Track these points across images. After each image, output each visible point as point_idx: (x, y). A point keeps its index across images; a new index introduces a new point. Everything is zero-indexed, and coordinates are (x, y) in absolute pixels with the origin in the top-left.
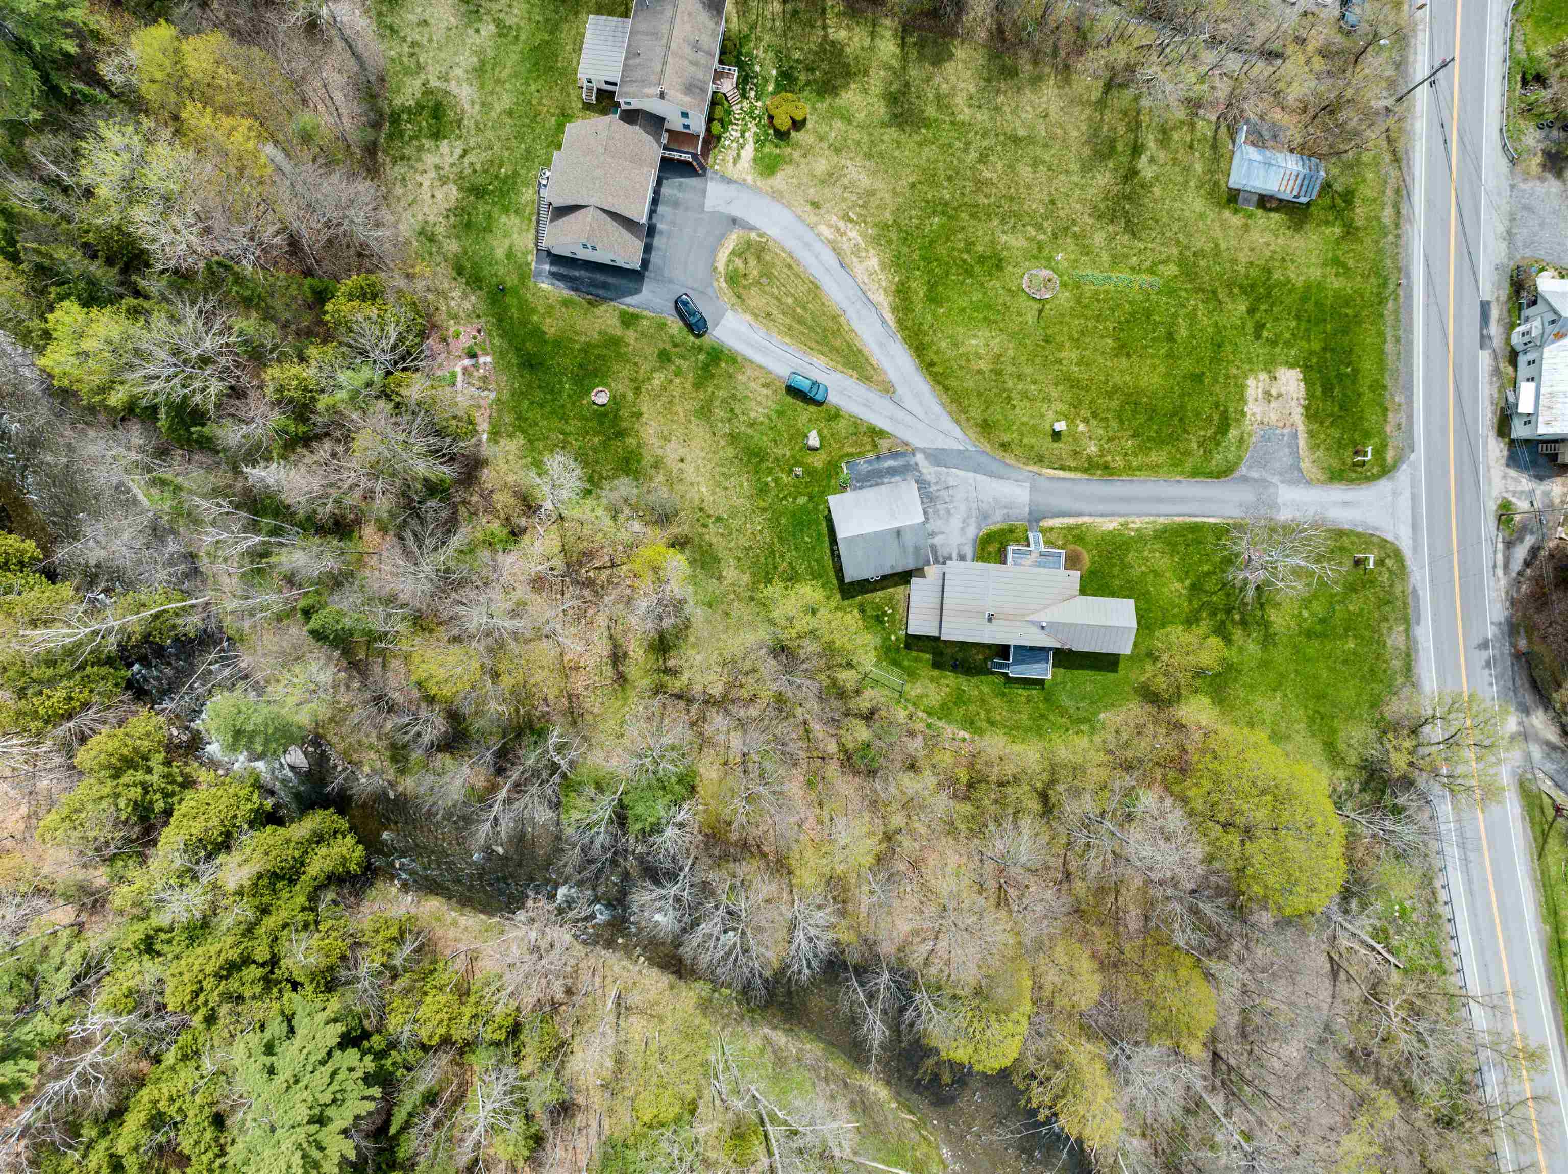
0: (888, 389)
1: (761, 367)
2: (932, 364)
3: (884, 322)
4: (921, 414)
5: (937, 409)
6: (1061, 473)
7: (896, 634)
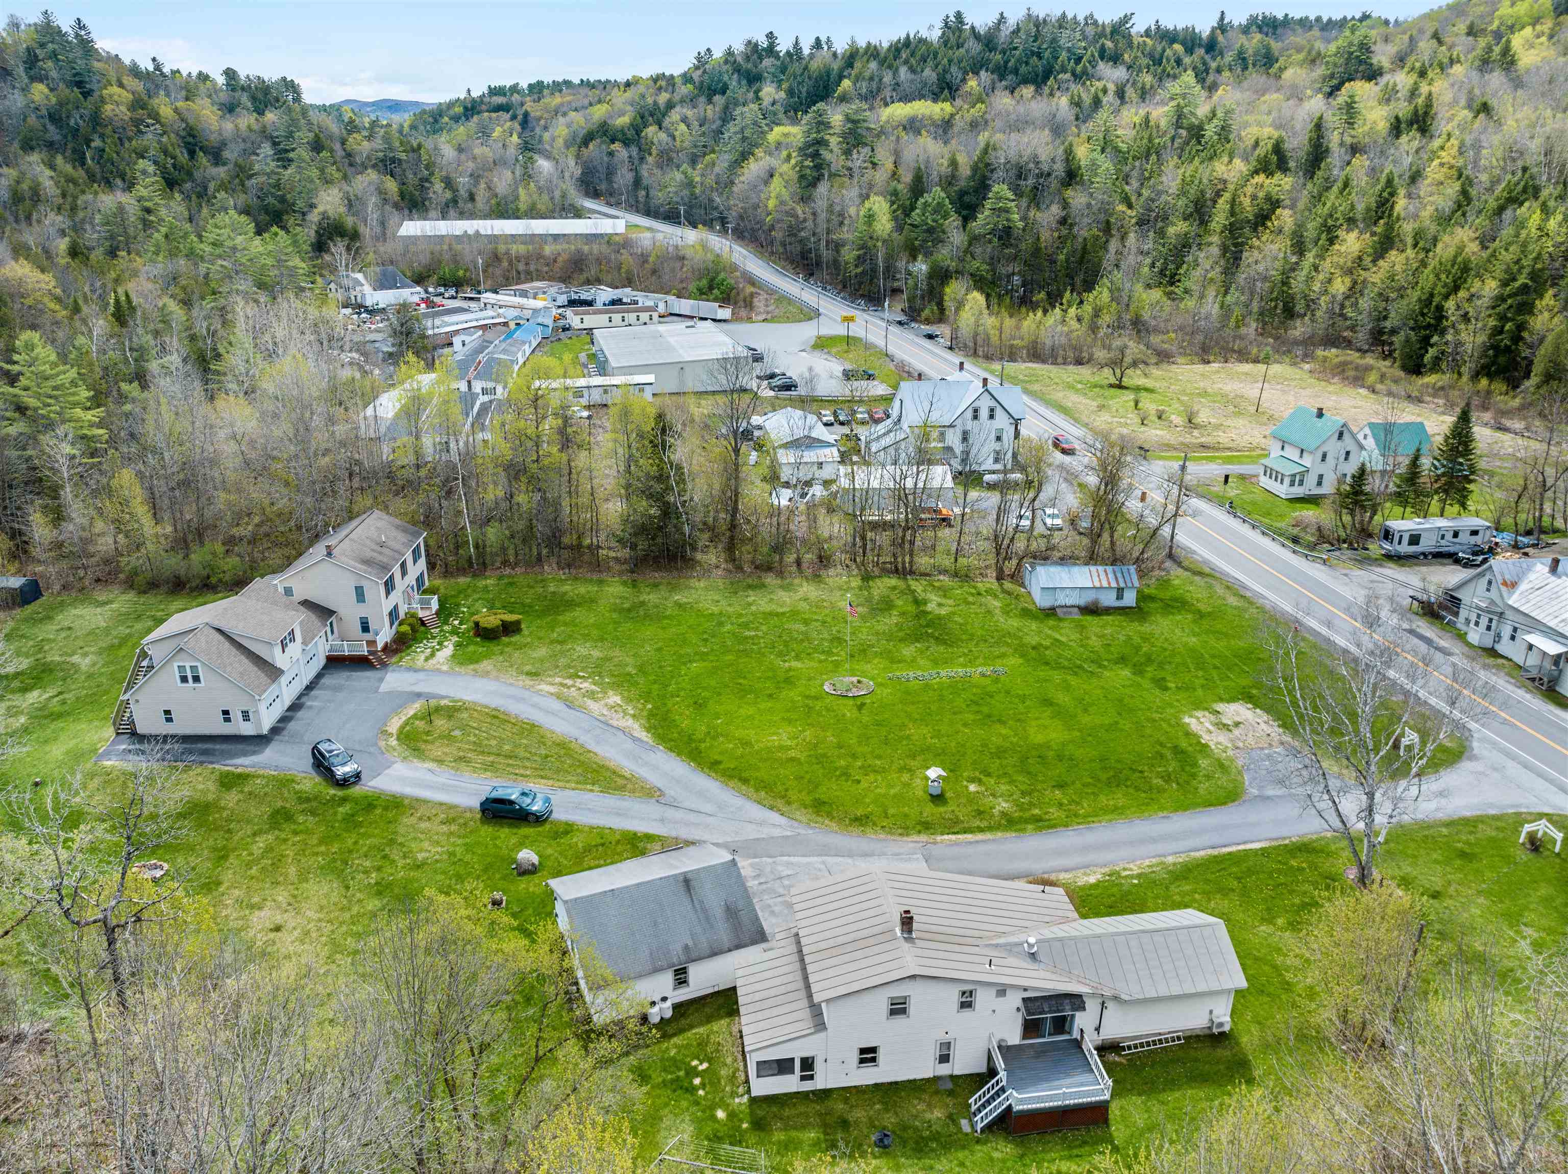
2: (717, 763)
3: (635, 739)
5: (739, 801)
7: (726, 1107)
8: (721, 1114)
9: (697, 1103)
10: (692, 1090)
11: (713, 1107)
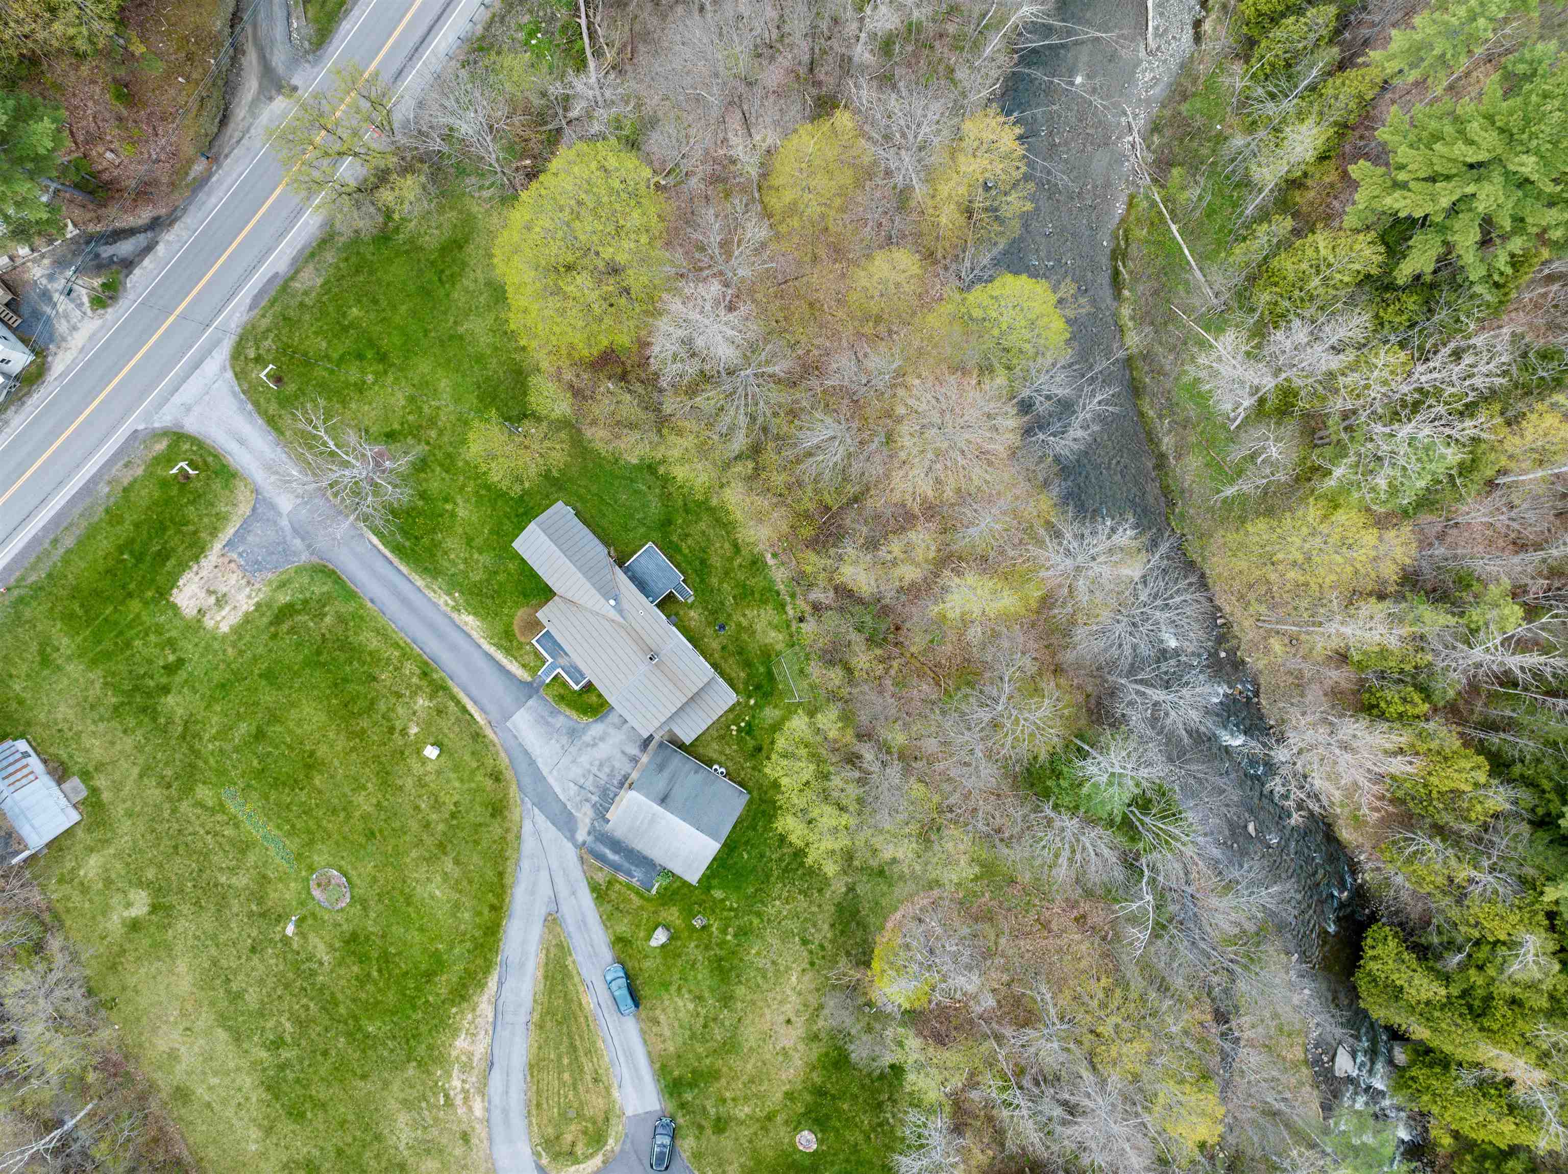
0: (553, 921)
1: (645, 1042)
2: (493, 908)
3: (500, 984)
4: (544, 874)
5: (525, 864)
6: (470, 707)
7: (747, 702)
8: (752, 702)
9: (753, 717)
10: (749, 724)
11: (752, 708)
